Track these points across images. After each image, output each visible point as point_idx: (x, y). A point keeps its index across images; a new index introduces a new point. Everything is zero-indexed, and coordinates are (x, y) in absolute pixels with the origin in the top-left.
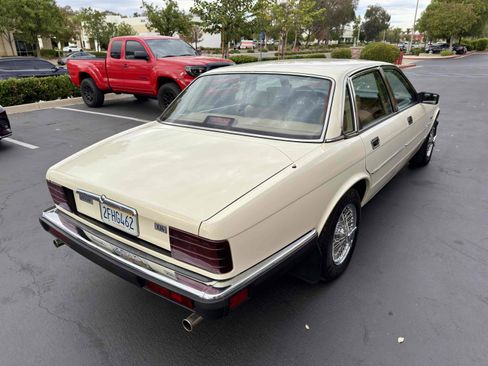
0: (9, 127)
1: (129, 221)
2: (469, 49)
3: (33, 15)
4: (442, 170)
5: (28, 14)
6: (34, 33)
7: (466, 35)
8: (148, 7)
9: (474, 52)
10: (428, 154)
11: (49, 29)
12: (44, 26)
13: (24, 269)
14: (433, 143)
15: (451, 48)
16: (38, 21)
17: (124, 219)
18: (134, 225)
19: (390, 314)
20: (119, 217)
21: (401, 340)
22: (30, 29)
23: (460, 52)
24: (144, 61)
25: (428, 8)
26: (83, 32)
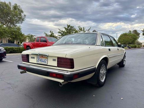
0: (6, 56)
1: (45, 60)
2: (132, 47)
3: (15, 34)
4: (128, 68)
5: (13, 34)
6: (14, 39)
7: (131, 44)
8: (46, 34)
9: (133, 48)
10: (124, 64)
11: (19, 37)
12: (17, 37)
13: (8, 84)
14: (125, 60)
15: (127, 47)
16: (16, 35)
17: (44, 60)
18: (46, 62)
19: (118, 94)
20: (42, 60)
21: (122, 98)
22: (13, 37)
23: (129, 48)
24: (45, 42)
25: (120, 37)
26: (27, 40)
